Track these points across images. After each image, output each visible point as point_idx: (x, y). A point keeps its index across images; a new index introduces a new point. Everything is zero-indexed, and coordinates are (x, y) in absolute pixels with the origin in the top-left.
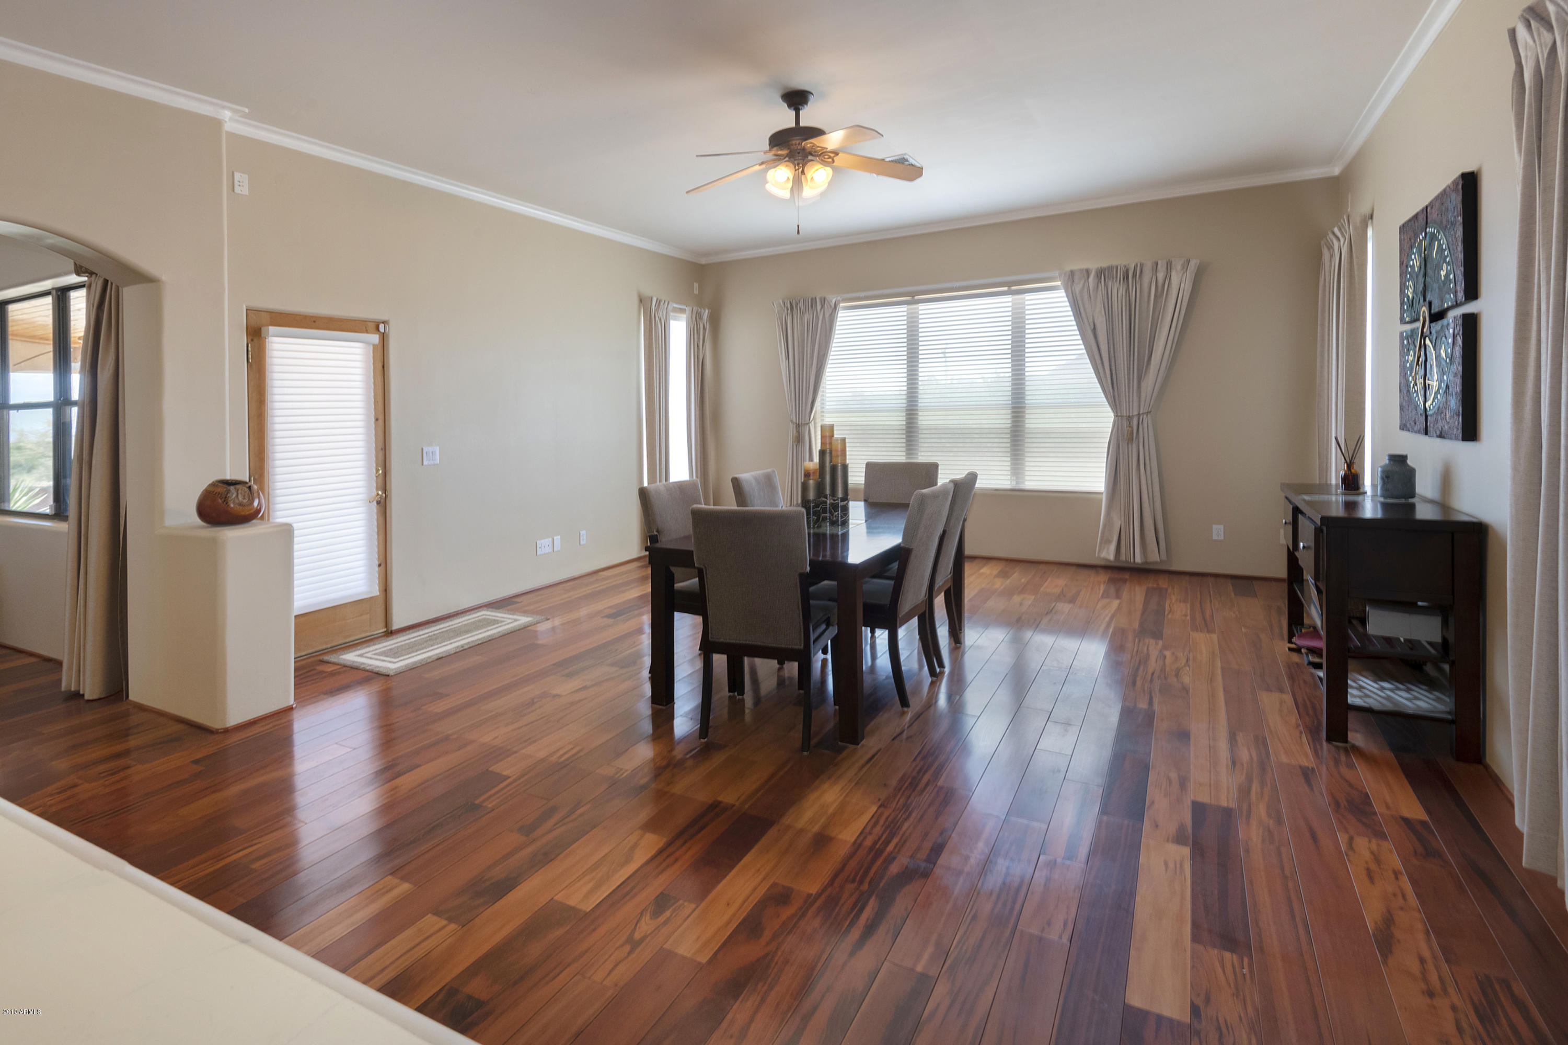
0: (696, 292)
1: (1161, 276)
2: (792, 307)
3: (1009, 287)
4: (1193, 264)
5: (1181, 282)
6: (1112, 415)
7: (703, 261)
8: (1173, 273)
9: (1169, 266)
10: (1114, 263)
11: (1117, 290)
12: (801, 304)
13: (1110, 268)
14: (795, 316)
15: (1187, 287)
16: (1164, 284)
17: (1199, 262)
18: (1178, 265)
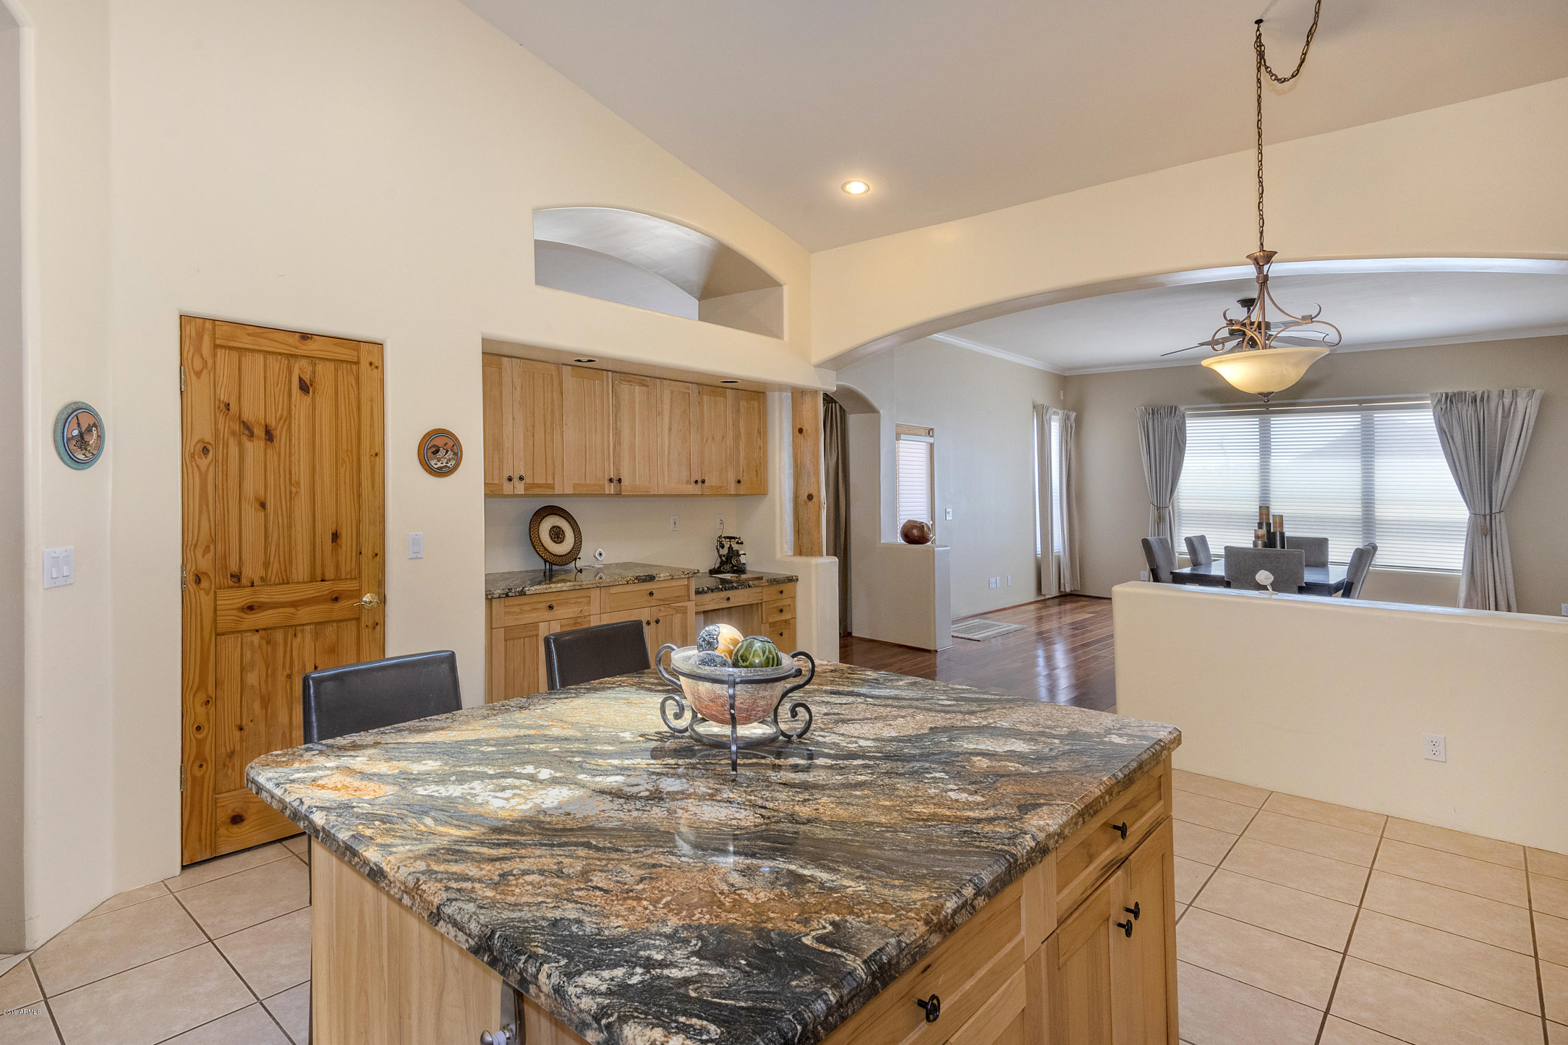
0: (1062, 398)
1: (1507, 401)
2: (1154, 412)
3: (1360, 404)
4: (1538, 392)
5: (1526, 407)
6: (1467, 512)
7: (1067, 374)
8: (1519, 400)
9: (1515, 394)
10: (1463, 389)
11: (1467, 411)
12: (1162, 411)
13: (1460, 394)
14: (1156, 421)
15: (1533, 411)
16: (1510, 409)
17: (1544, 391)
18: (1523, 394)
